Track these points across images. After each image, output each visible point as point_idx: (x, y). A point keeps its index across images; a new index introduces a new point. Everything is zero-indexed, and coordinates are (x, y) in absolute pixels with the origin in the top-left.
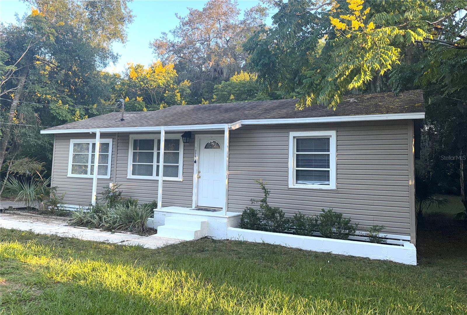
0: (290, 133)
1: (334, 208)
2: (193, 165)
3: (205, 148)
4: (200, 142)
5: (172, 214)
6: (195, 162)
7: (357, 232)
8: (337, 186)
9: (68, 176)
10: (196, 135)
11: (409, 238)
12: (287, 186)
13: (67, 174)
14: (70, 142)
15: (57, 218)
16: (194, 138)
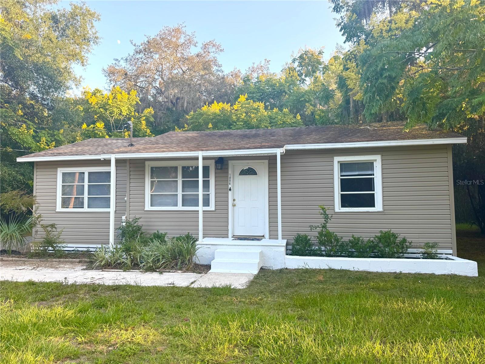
0: (334, 157)
1: (392, 229)
2: (228, 193)
3: (240, 175)
4: (234, 168)
5: (218, 246)
6: (230, 190)
7: (410, 250)
8: (383, 208)
9: (57, 211)
10: (229, 161)
11: (450, 251)
12: (333, 211)
13: (56, 208)
14: (57, 171)
15: (60, 261)
16: (227, 165)
